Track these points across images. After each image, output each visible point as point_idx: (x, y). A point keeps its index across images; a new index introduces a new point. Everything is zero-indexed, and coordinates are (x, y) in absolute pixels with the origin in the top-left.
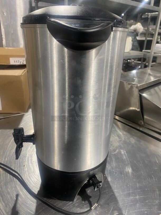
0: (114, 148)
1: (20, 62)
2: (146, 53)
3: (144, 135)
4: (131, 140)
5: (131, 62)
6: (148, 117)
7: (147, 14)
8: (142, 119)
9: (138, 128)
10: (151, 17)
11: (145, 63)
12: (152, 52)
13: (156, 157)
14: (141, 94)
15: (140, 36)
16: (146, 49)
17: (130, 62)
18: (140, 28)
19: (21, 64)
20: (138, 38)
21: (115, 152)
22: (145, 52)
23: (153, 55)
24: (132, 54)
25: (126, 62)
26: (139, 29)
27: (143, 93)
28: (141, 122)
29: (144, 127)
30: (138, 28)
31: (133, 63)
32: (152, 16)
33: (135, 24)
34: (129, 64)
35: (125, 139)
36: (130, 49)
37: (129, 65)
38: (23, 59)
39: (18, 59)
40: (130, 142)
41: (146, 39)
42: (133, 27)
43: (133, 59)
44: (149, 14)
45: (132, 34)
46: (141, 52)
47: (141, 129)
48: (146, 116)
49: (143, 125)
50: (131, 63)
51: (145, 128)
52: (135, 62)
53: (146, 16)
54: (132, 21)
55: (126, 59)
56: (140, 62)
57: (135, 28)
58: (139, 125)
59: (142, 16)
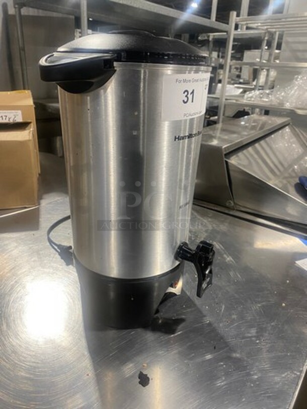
1: (9, 119)
7: (207, 35)
8: (232, 197)
10: (213, 39)
14: (227, 160)
19: (11, 121)
27: (229, 159)
28: (231, 203)
32: (216, 37)
38: (13, 113)
39: (5, 113)
44: (211, 34)
49: (233, 207)
51: (237, 211)
53: (204, 37)
58: (227, 207)
59: (199, 36)
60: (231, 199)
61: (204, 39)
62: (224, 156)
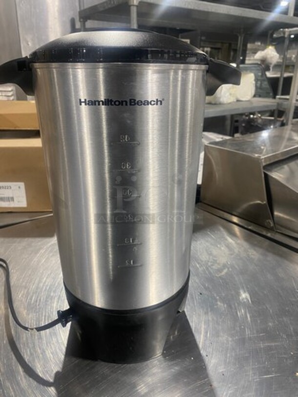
0: (219, 267)
2: (281, 100)
3: (275, 244)
4: (250, 253)
5: (256, 118)
6: (280, 213)
7: (282, 31)
8: (271, 216)
9: (264, 233)
10: (289, 35)
11: (282, 119)
12: (292, 98)
13: (294, 281)
14: (267, 172)
15: (273, 70)
16: (282, 94)
17: (253, 119)
18: (272, 55)
20: (269, 74)
21: (221, 272)
22: (280, 98)
23: (295, 104)
24: (255, 105)
25: (247, 118)
26: (271, 58)
27: (270, 171)
28: (270, 223)
29: (274, 231)
30: (269, 56)
31: (260, 121)
33: (263, 50)
34: (252, 122)
35: (239, 251)
36: (252, 94)
37: (252, 124)
40: (249, 257)
41: (281, 74)
42: (259, 55)
43: (259, 112)
44: (287, 30)
45: (258, 68)
46: (274, 100)
47: (269, 235)
48: (278, 211)
49: (273, 227)
50: (255, 120)
51: (277, 233)
52: (263, 117)
53: (280, 34)
54: (259, 44)
55: (246, 114)
56: (272, 118)
57: (263, 57)
58: (266, 227)
59: (274, 34)
60: (270, 219)
61: (280, 36)
62: (262, 167)
